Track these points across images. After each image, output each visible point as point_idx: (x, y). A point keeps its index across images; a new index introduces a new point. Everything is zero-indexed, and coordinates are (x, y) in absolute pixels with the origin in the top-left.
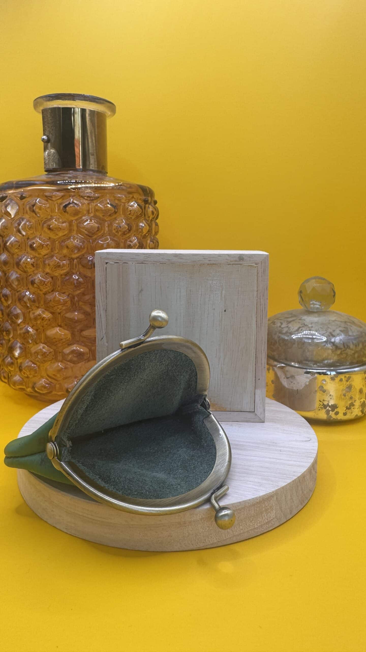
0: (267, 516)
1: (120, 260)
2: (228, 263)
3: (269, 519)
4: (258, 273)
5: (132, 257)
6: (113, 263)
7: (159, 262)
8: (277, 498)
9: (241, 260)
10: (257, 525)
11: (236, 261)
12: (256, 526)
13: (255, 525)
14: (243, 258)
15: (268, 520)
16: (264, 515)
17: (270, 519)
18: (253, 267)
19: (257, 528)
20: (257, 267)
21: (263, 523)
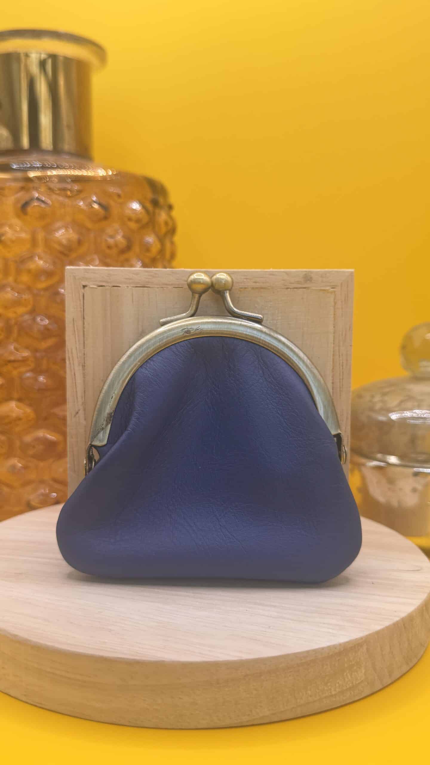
0: (351, 675)
1: (107, 282)
2: (286, 285)
3: (354, 682)
4: (335, 303)
5: (127, 277)
6: (95, 287)
7: (172, 285)
8: (368, 650)
9: (309, 282)
10: (335, 690)
11: (298, 282)
12: (333, 693)
13: (333, 690)
14: (311, 278)
15: (352, 683)
16: (347, 675)
17: (357, 683)
18: (328, 293)
19: (335, 695)
20: (335, 292)
21: (345, 688)
